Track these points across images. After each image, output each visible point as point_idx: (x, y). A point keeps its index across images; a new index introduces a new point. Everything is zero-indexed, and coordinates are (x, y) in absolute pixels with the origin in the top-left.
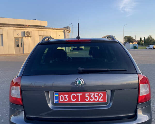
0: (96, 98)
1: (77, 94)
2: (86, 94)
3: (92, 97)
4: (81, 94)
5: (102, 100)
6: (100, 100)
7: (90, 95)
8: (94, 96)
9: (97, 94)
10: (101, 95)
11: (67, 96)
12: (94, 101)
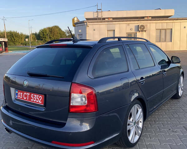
0: (37, 100)
1: (27, 94)
2: (32, 95)
3: (35, 98)
4: (29, 94)
5: (41, 102)
6: (39, 102)
7: (34, 96)
8: (36, 97)
9: (38, 96)
10: (40, 97)
11: (22, 94)
12: (36, 102)
